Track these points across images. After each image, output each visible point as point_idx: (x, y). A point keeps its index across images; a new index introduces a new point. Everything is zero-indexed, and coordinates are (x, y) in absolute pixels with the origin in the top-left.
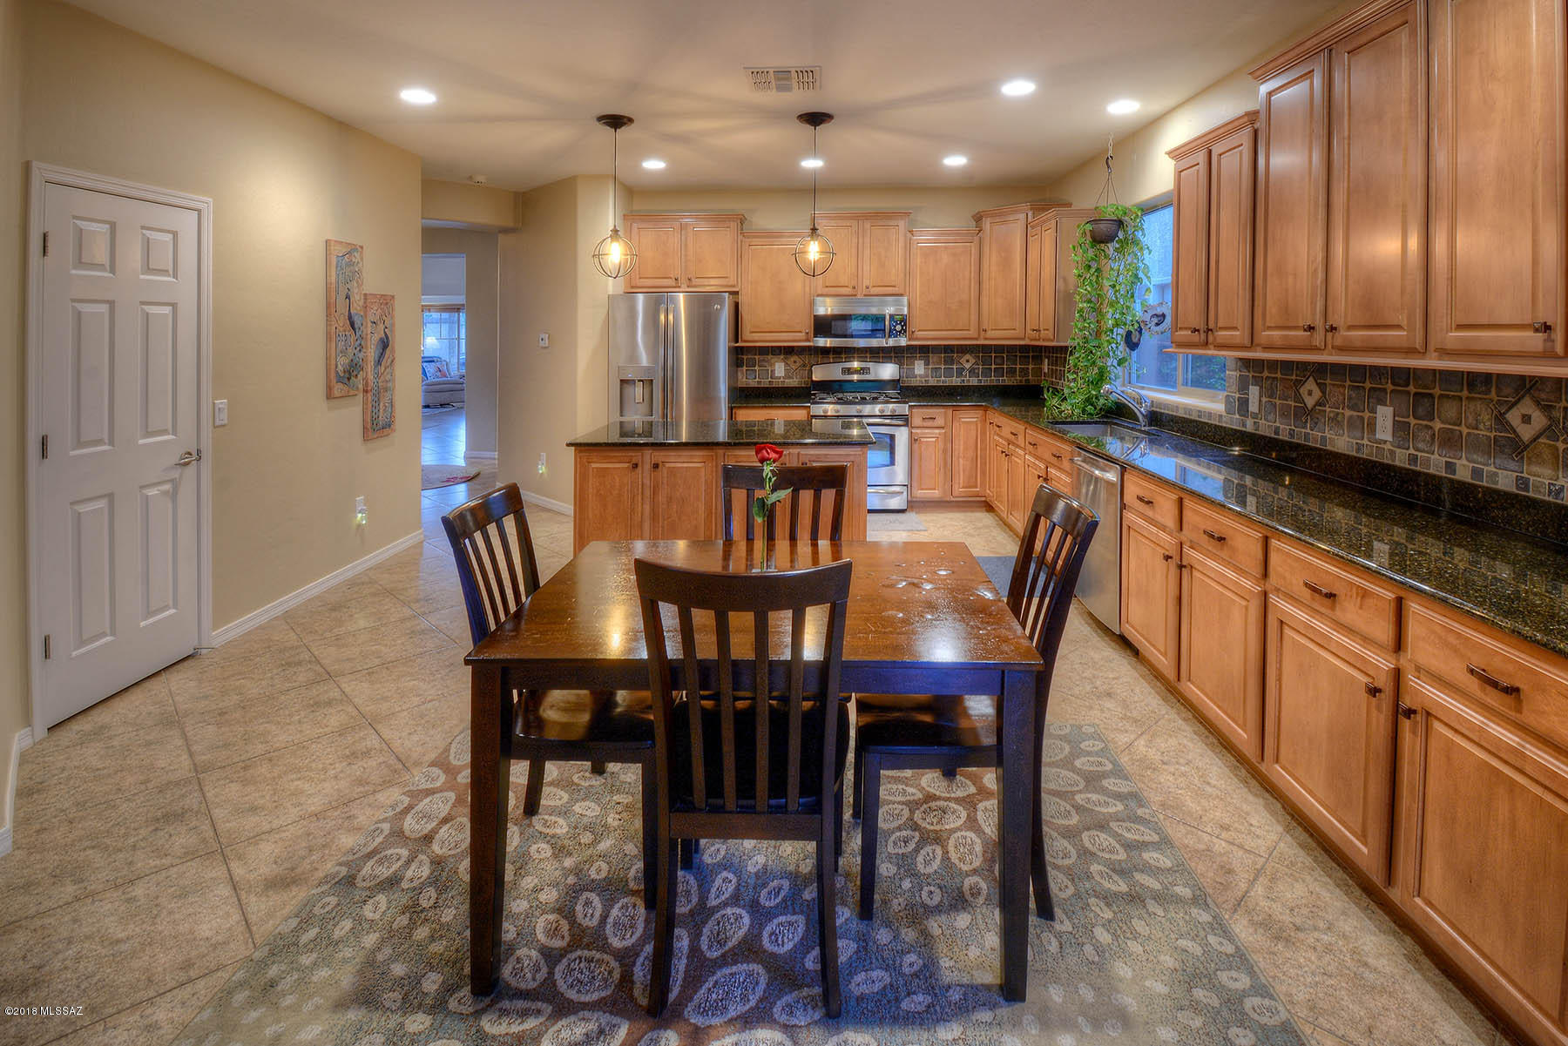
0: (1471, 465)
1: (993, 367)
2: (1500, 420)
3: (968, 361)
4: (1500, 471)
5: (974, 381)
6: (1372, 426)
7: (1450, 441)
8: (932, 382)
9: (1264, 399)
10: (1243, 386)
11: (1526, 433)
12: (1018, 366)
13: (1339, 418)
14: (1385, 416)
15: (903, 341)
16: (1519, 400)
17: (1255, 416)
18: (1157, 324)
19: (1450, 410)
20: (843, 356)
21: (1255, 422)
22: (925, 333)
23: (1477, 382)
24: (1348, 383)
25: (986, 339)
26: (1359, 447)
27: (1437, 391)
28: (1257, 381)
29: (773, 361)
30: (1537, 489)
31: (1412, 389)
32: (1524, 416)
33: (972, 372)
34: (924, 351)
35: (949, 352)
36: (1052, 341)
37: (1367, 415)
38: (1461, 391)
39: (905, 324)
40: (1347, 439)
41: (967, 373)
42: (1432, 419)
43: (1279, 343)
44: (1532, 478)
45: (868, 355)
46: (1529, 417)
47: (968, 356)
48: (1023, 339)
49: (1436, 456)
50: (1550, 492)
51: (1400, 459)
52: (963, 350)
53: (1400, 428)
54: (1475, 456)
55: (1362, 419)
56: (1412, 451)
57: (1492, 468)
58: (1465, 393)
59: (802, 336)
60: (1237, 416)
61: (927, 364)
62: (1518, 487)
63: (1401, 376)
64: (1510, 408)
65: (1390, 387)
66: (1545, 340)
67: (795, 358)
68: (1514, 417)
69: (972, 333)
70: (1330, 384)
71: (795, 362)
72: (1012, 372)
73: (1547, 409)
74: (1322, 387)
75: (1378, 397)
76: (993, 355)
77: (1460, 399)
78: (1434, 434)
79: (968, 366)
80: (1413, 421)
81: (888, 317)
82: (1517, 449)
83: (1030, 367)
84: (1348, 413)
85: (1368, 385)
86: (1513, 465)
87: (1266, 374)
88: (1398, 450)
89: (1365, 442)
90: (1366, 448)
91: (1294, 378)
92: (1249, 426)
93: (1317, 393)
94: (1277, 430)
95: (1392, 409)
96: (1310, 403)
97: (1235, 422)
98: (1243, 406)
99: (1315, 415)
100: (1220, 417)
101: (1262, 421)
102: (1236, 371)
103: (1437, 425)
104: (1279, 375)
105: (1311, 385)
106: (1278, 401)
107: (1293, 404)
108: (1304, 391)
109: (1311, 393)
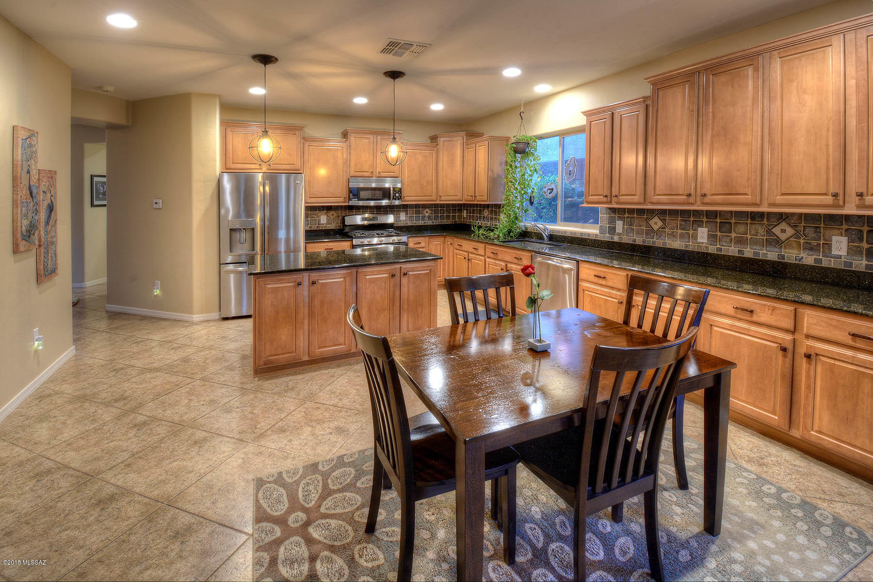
0: (753, 250)
1: (440, 215)
2: (769, 232)
3: (427, 212)
4: (768, 253)
5: (430, 223)
6: (695, 237)
7: (740, 241)
8: (409, 224)
9: (626, 227)
10: (612, 221)
11: (783, 237)
12: (451, 214)
13: (674, 234)
14: (703, 232)
15: (397, 202)
16: (778, 224)
17: (619, 234)
18: (550, 193)
19: (741, 228)
20: (361, 211)
21: (619, 237)
22: (410, 197)
23: (756, 217)
24: (680, 218)
25: (440, 201)
26: (687, 246)
27: (733, 221)
28: (620, 218)
29: (319, 214)
30: (789, 258)
31: (718, 220)
32: (782, 230)
33: (429, 217)
34: (405, 207)
35: (418, 208)
36: (486, 201)
37: (691, 232)
38: (747, 220)
39: (401, 193)
40: (679, 243)
41: (426, 219)
42: (731, 232)
43: (666, 201)
44: (786, 254)
45: (375, 210)
46: (785, 230)
47: (427, 210)
48: (462, 201)
49: (733, 248)
50: (796, 259)
51: (712, 249)
52: (424, 206)
53: (712, 237)
54: (755, 247)
55: (689, 234)
56: (718, 246)
57: (765, 252)
58: (749, 221)
59: (342, 199)
60: (608, 235)
61: (407, 214)
62: (779, 258)
63: (711, 215)
64: (774, 227)
65: (705, 219)
66: (834, 200)
67: (333, 212)
68: (777, 230)
69: (434, 198)
70: (668, 219)
71: (333, 215)
72: (448, 217)
73: (794, 227)
74: (663, 221)
75: (698, 224)
76: (439, 209)
77: (747, 224)
78: (732, 239)
79: (427, 215)
80: (719, 234)
81: (392, 189)
82: (777, 242)
83: (457, 214)
84: (679, 231)
85: (692, 219)
86: (776, 250)
87: (627, 215)
88: (710, 246)
89: (691, 243)
90: (691, 246)
91: (645, 216)
92: (616, 239)
93: (660, 223)
94: (634, 240)
95: (707, 229)
96: (656, 227)
97: (606, 237)
98: (612, 230)
99: (659, 233)
100: (596, 235)
101: (625, 237)
102: (607, 214)
103: (733, 235)
104: (635, 215)
105: (656, 219)
106: (635, 227)
107: (645, 228)
108: (652, 222)
109: (656, 223)
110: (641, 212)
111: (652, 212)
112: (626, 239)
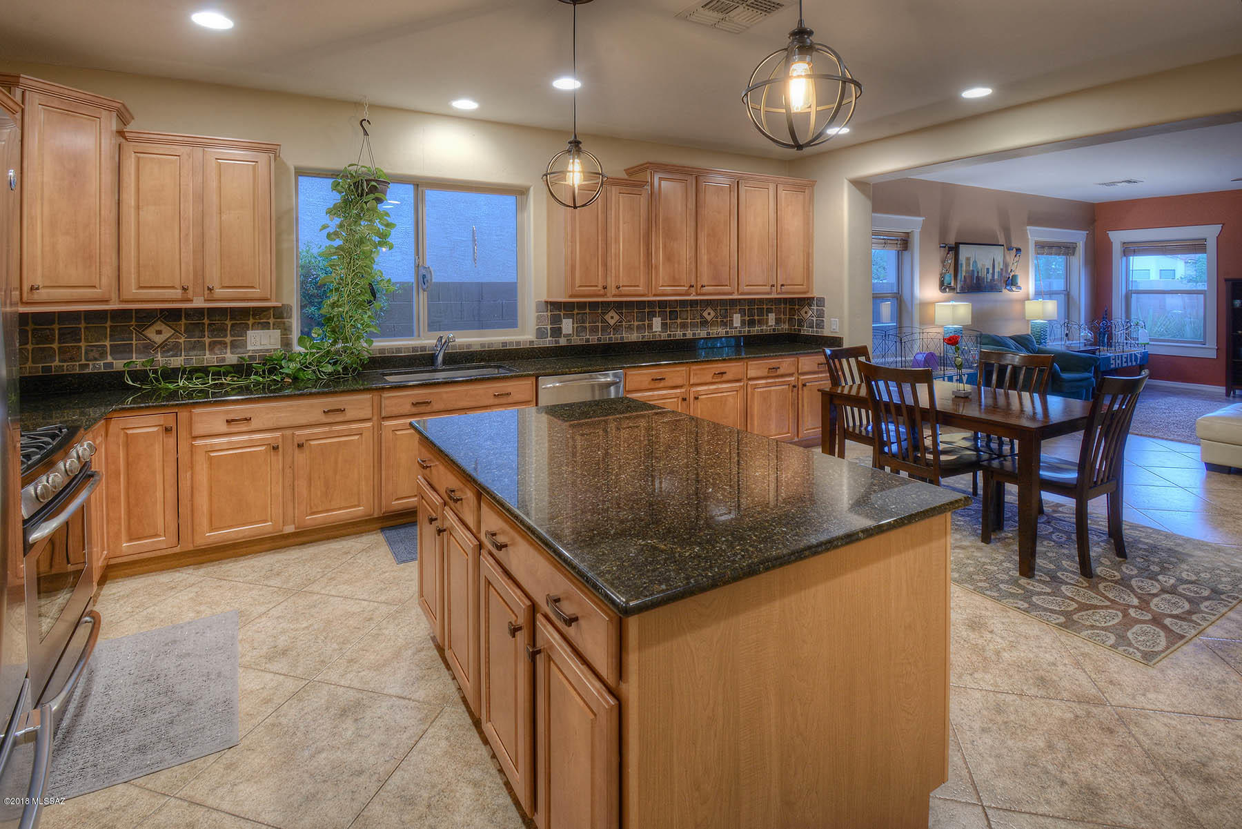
0: (692, 332)
2: (701, 316)
4: (702, 332)
6: (650, 326)
7: (684, 326)
9: (576, 325)
10: (556, 320)
11: (709, 318)
13: (632, 326)
14: (657, 322)
16: (706, 309)
17: (566, 335)
19: (685, 315)
21: (567, 340)
23: (693, 304)
24: (636, 310)
26: (643, 337)
27: (678, 309)
28: (567, 316)
30: (713, 334)
32: (709, 314)
37: (647, 323)
40: (636, 335)
42: (677, 319)
44: (711, 331)
49: (679, 332)
50: (717, 334)
51: (664, 336)
53: (664, 325)
54: (694, 329)
55: (645, 325)
56: (669, 334)
57: (699, 331)
58: (689, 308)
60: (550, 338)
62: (707, 335)
63: (662, 304)
64: (704, 312)
65: (657, 310)
68: (706, 314)
70: (625, 312)
74: (619, 314)
75: (652, 315)
77: (687, 311)
78: (678, 325)
80: (669, 321)
82: (706, 324)
84: (636, 323)
85: (647, 310)
86: (707, 329)
87: (576, 311)
88: (662, 334)
89: (646, 334)
90: (647, 336)
91: (600, 311)
92: (563, 342)
93: (616, 317)
94: (588, 340)
95: (660, 319)
96: (612, 322)
97: (548, 342)
98: (557, 332)
99: (617, 328)
100: (531, 342)
101: (575, 337)
102: (547, 311)
103: (679, 321)
104: (588, 311)
105: (612, 313)
106: (588, 325)
107: (600, 324)
108: (607, 317)
109: (612, 318)
110: (594, 305)
111: (607, 306)
112: (577, 341)
